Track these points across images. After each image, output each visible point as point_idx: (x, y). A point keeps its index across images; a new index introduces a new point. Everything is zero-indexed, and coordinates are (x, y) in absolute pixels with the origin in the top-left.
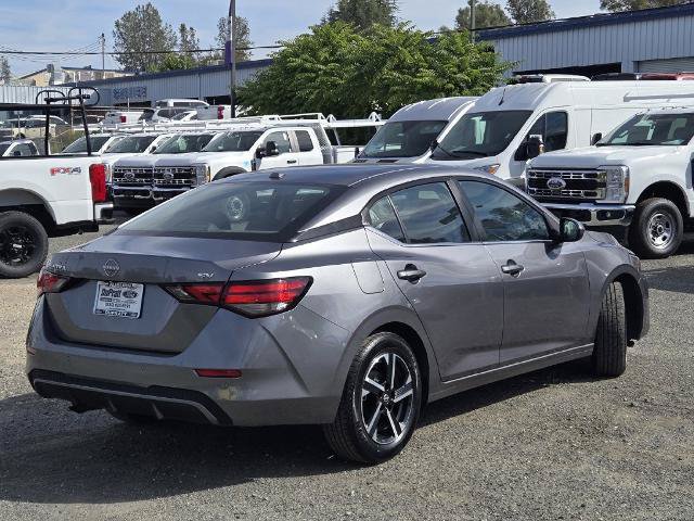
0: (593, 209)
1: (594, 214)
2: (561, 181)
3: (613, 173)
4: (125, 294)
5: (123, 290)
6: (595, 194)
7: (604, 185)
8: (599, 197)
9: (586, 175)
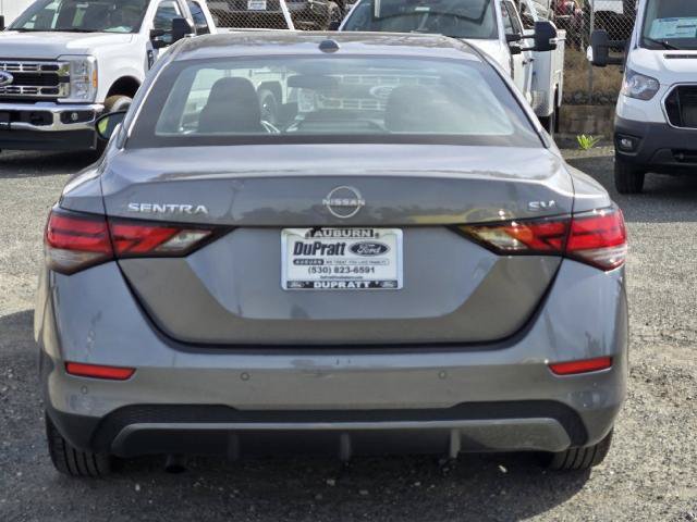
0: (55, 110)
1: (57, 117)
2: (6, 75)
3: (76, 64)
4: (355, 249)
5: (350, 242)
6: (57, 91)
7: (67, 79)
8: (60, 94)
9: (44, 68)
